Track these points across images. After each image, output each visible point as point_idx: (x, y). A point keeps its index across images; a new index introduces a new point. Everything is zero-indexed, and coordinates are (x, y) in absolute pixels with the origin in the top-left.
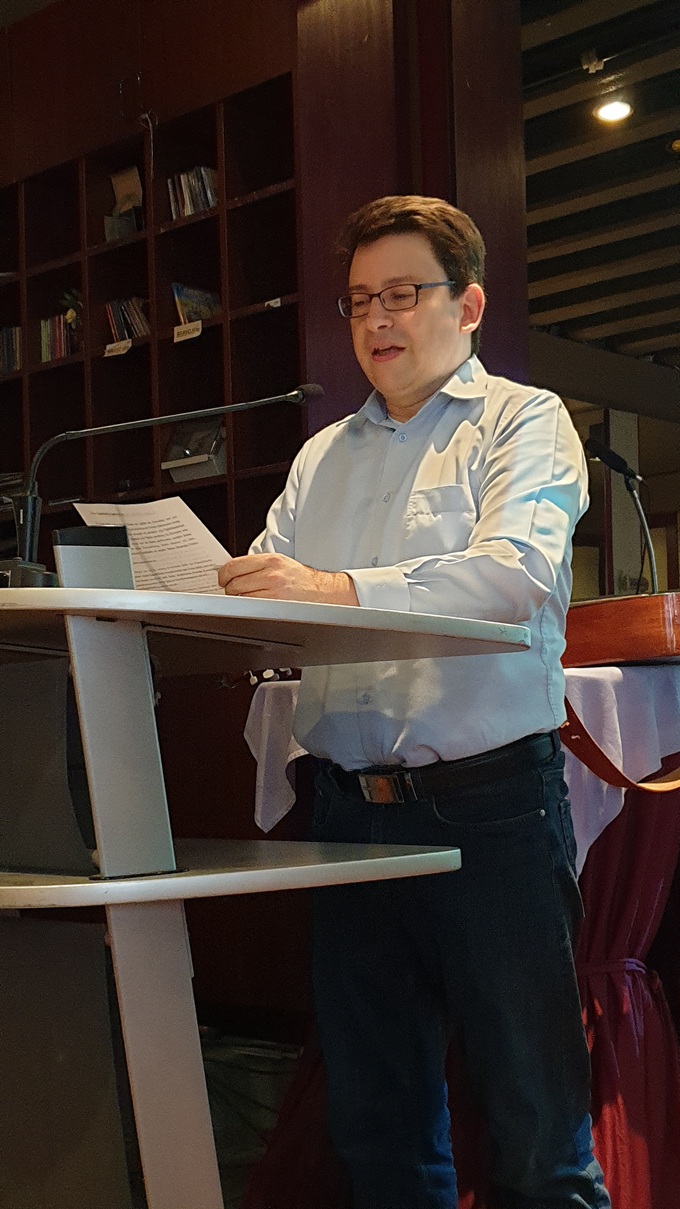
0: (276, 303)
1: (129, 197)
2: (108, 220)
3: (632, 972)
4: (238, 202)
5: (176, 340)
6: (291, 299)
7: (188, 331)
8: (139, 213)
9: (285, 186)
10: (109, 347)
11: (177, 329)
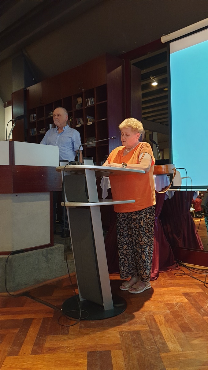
0: (104, 119)
1: (80, 101)
2: (77, 105)
3: (157, 219)
4: (98, 103)
5: (88, 125)
6: (106, 119)
7: (90, 123)
8: (82, 104)
9: (105, 101)
10: (77, 125)
11: (88, 123)
